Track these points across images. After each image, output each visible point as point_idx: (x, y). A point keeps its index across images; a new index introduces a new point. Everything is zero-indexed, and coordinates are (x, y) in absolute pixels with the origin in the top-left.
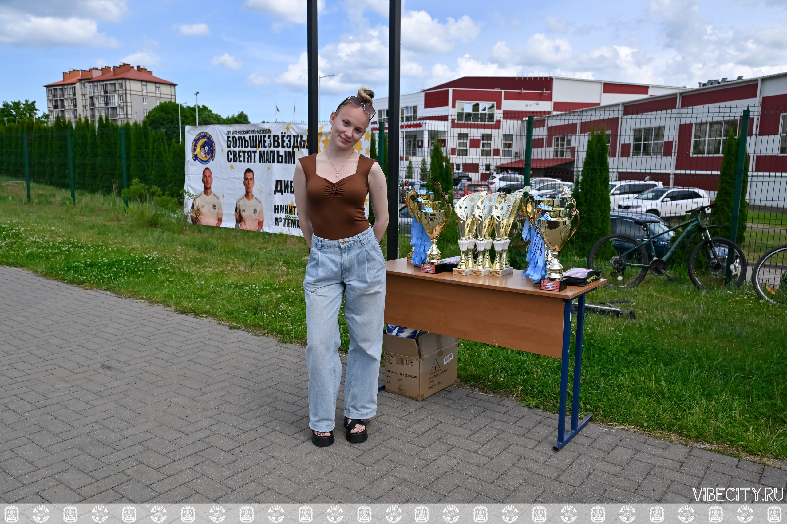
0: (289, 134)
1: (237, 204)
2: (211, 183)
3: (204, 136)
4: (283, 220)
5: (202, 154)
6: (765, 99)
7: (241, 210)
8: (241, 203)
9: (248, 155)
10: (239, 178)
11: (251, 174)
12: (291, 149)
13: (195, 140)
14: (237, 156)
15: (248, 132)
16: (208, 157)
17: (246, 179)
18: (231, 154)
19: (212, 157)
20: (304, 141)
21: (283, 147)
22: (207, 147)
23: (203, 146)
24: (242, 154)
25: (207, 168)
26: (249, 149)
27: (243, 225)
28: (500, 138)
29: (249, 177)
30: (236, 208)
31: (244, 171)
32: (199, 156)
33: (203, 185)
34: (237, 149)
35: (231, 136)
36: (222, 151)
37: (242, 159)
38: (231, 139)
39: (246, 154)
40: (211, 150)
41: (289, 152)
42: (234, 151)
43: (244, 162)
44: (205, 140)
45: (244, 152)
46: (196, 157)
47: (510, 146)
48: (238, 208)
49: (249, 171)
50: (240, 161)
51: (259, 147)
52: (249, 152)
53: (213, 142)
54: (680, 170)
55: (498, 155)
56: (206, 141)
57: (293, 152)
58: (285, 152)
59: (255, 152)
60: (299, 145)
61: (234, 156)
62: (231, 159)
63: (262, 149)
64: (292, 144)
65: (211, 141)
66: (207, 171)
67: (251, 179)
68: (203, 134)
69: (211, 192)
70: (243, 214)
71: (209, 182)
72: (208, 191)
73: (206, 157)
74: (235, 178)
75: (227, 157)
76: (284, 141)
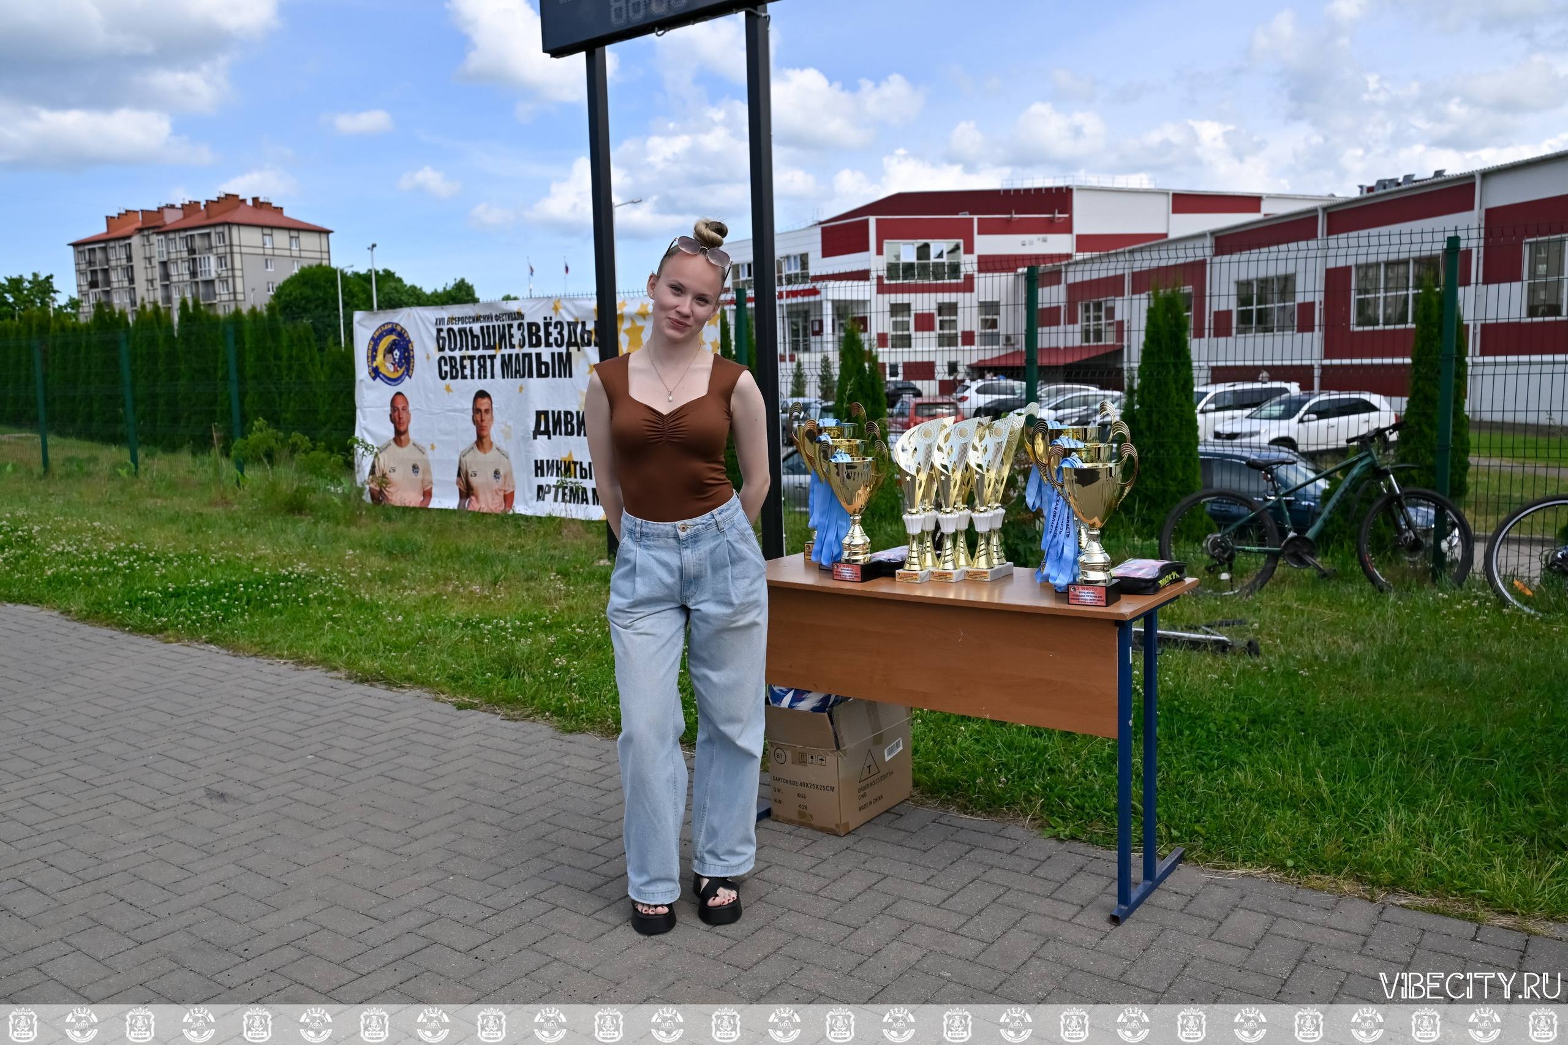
0: (558, 319)
1: (460, 461)
2: (409, 421)
3: (391, 331)
4: (553, 490)
5: (388, 365)
6: (1489, 213)
7: (470, 472)
8: (468, 458)
9: (479, 363)
10: (463, 411)
11: (486, 400)
12: (563, 350)
13: (373, 339)
14: (458, 366)
15: (477, 319)
16: (401, 371)
17: (476, 410)
18: (446, 364)
19: (408, 372)
20: (590, 332)
21: (548, 345)
22: (397, 353)
23: (390, 350)
24: (467, 363)
25: (399, 394)
26: (480, 352)
27: (474, 502)
28: (975, 310)
29: (483, 408)
30: (460, 469)
31: (473, 395)
32: (382, 370)
33: (392, 426)
34: (457, 354)
35: (445, 327)
36: (428, 357)
37: (467, 372)
38: (444, 334)
39: (476, 362)
40: (405, 358)
41: (560, 354)
42: (451, 358)
43: (472, 377)
44: (393, 337)
45: (472, 358)
46: (376, 373)
47: (994, 324)
48: (464, 468)
49: (482, 394)
50: (464, 377)
51: (500, 348)
52: (481, 357)
53: (409, 341)
54: (1331, 358)
55: (972, 343)
56: (394, 341)
57: (569, 355)
58: (553, 354)
59: (492, 357)
60: (579, 340)
61: (452, 367)
62: (446, 372)
63: (506, 351)
64: (566, 340)
65: (404, 339)
66: (399, 398)
67: (487, 411)
68: (390, 326)
69: (408, 440)
70: (474, 481)
71: (404, 419)
72: (403, 438)
73: (396, 370)
74: (455, 410)
75: (437, 370)
76: (550, 334)
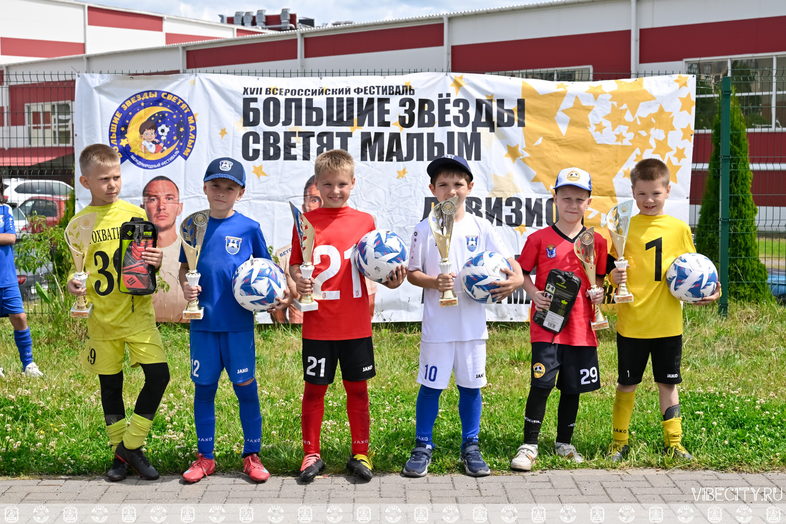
0: (460, 96)
3: (155, 102)
5: (147, 143)
9: (320, 141)
10: (286, 199)
12: (468, 130)
13: (120, 110)
14: (281, 144)
15: (321, 92)
16: (169, 150)
18: (256, 141)
19: (183, 150)
20: (511, 111)
21: (443, 123)
22: (164, 128)
23: (151, 125)
24: (298, 141)
25: (161, 178)
26: (324, 128)
31: (306, 179)
34: (280, 129)
35: (262, 97)
36: (223, 132)
37: (298, 151)
38: (259, 105)
39: (313, 142)
40: (179, 134)
41: (463, 136)
42: (267, 135)
43: (306, 157)
44: (159, 109)
45: (306, 136)
50: (289, 157)
51: (361, 124)
52: (321, 135)
53: (190, 113)
56: (163, 113)
57: (476, 137)
58: (450, 135)
59: (345, 137)
60: (495, 119)
61: (267, 145)
62: (256, 152)
63: (372, 129)
64: (472, 118)
65: (181, 112)
66: (160, 184)
68: (155, 95)
71: (169, 211)
72: (163, 234)
73: (159, 150)
74: (269, 199)
75: (240, 149)
76: (448, 112)
